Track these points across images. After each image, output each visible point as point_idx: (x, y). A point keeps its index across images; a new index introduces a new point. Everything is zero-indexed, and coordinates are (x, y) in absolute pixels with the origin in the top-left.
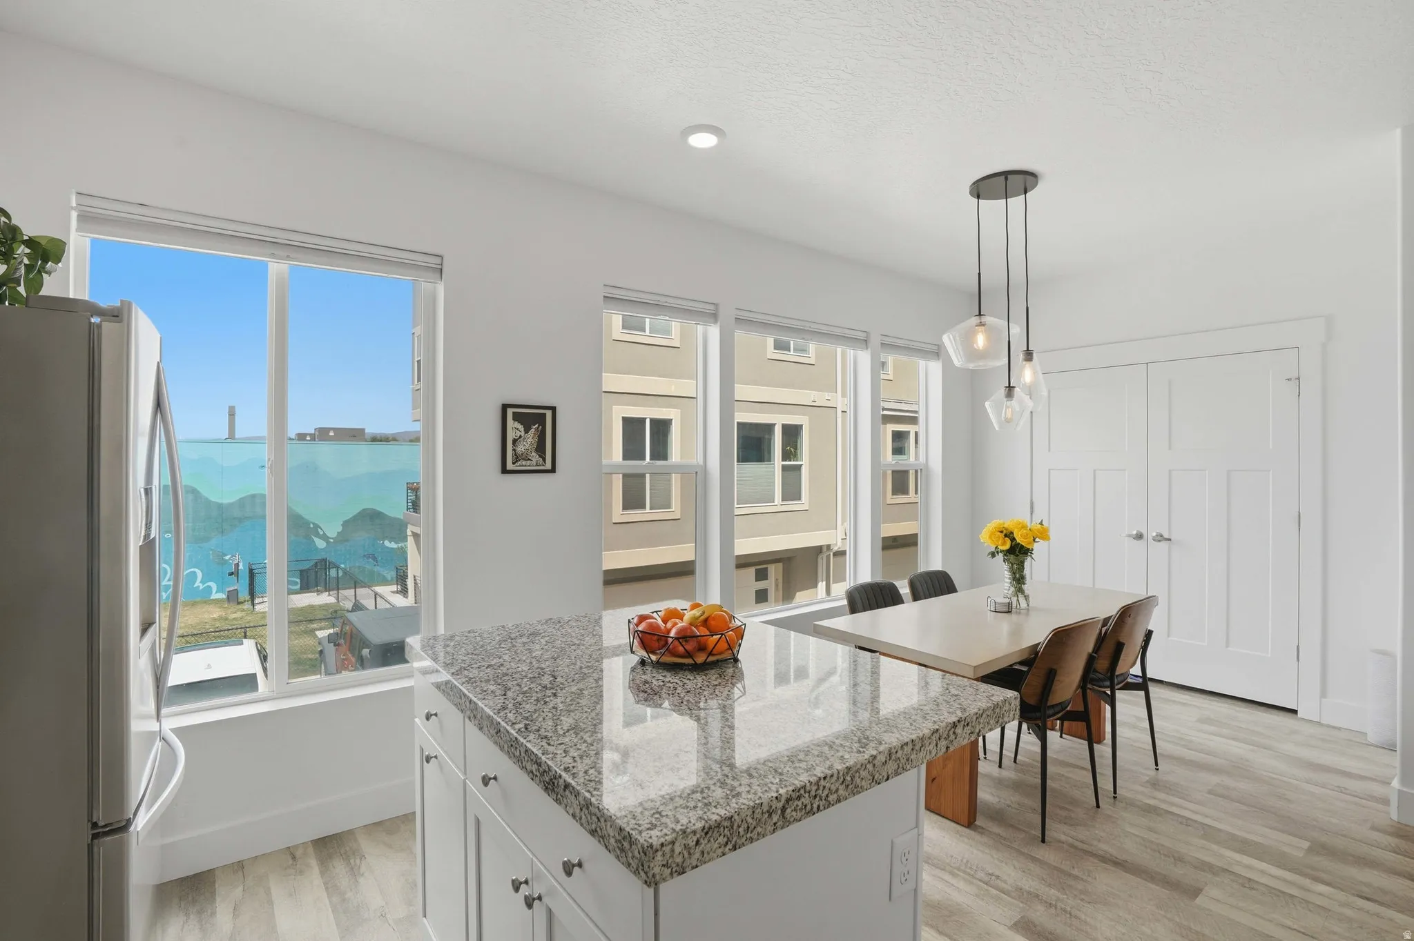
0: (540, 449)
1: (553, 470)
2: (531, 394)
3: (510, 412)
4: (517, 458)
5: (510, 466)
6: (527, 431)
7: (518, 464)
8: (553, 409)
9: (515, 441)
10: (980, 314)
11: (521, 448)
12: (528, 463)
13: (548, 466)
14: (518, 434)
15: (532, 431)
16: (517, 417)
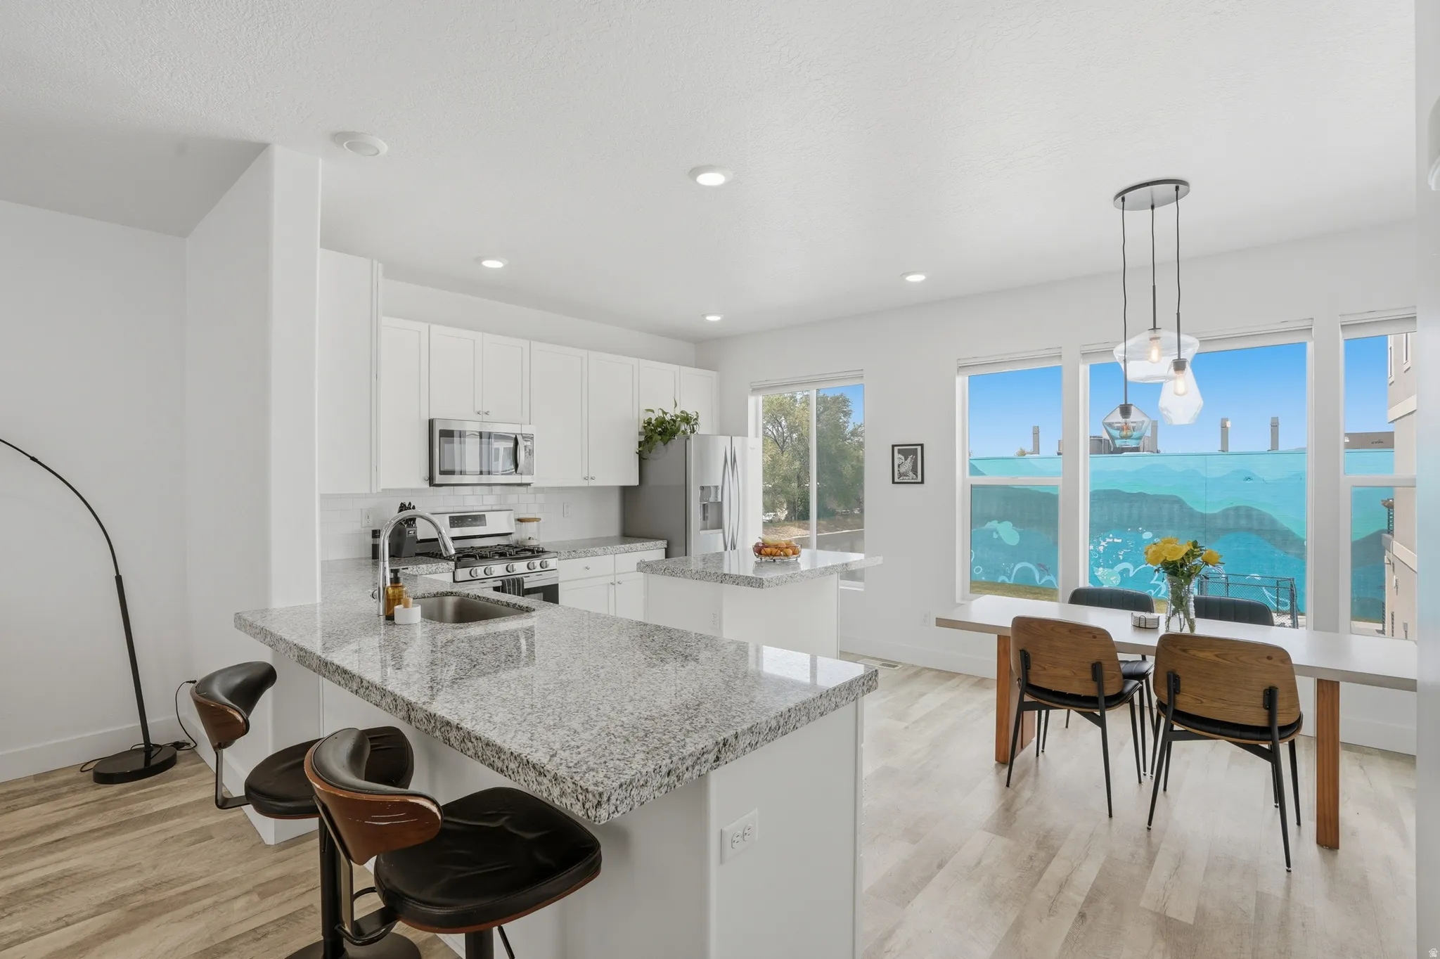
0: (914, 471)
1: (922, 482)
2: (908, 437)
3: (896, 448)
4: (900, 475)
5: (896, 480)
6: (906, 459)
7: (901, 478)
8: (922, 445)
9: (899, 466)
10: (1155, 328)
11: (902, 470)
12: (907, 478)
13: (919, 479)
14: (901, 461)
15: (909, 459)
16: (900, 451)
